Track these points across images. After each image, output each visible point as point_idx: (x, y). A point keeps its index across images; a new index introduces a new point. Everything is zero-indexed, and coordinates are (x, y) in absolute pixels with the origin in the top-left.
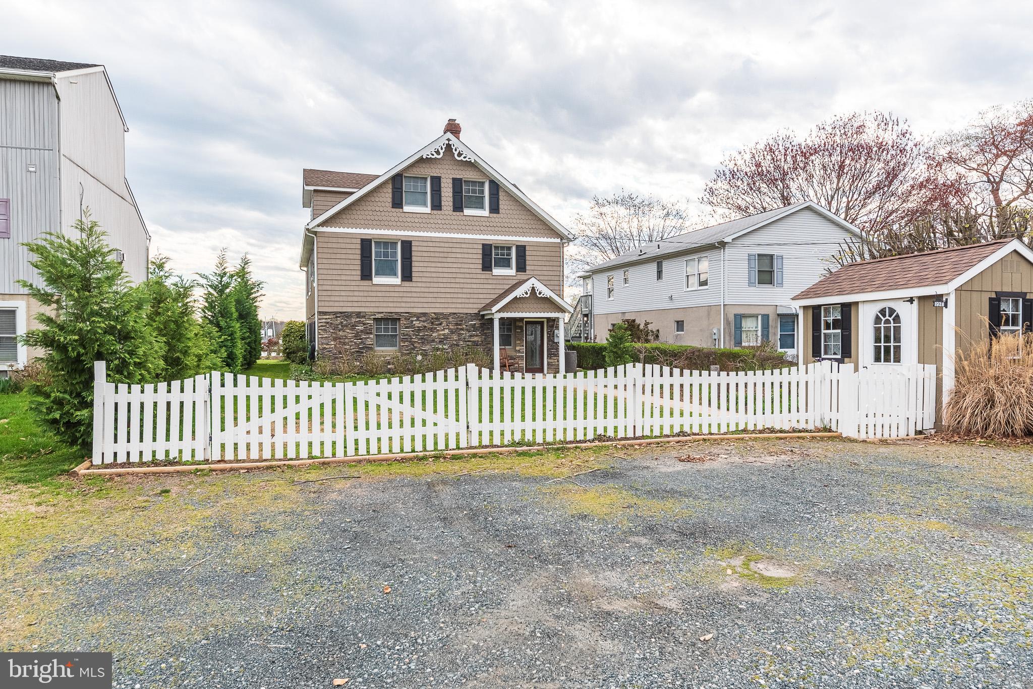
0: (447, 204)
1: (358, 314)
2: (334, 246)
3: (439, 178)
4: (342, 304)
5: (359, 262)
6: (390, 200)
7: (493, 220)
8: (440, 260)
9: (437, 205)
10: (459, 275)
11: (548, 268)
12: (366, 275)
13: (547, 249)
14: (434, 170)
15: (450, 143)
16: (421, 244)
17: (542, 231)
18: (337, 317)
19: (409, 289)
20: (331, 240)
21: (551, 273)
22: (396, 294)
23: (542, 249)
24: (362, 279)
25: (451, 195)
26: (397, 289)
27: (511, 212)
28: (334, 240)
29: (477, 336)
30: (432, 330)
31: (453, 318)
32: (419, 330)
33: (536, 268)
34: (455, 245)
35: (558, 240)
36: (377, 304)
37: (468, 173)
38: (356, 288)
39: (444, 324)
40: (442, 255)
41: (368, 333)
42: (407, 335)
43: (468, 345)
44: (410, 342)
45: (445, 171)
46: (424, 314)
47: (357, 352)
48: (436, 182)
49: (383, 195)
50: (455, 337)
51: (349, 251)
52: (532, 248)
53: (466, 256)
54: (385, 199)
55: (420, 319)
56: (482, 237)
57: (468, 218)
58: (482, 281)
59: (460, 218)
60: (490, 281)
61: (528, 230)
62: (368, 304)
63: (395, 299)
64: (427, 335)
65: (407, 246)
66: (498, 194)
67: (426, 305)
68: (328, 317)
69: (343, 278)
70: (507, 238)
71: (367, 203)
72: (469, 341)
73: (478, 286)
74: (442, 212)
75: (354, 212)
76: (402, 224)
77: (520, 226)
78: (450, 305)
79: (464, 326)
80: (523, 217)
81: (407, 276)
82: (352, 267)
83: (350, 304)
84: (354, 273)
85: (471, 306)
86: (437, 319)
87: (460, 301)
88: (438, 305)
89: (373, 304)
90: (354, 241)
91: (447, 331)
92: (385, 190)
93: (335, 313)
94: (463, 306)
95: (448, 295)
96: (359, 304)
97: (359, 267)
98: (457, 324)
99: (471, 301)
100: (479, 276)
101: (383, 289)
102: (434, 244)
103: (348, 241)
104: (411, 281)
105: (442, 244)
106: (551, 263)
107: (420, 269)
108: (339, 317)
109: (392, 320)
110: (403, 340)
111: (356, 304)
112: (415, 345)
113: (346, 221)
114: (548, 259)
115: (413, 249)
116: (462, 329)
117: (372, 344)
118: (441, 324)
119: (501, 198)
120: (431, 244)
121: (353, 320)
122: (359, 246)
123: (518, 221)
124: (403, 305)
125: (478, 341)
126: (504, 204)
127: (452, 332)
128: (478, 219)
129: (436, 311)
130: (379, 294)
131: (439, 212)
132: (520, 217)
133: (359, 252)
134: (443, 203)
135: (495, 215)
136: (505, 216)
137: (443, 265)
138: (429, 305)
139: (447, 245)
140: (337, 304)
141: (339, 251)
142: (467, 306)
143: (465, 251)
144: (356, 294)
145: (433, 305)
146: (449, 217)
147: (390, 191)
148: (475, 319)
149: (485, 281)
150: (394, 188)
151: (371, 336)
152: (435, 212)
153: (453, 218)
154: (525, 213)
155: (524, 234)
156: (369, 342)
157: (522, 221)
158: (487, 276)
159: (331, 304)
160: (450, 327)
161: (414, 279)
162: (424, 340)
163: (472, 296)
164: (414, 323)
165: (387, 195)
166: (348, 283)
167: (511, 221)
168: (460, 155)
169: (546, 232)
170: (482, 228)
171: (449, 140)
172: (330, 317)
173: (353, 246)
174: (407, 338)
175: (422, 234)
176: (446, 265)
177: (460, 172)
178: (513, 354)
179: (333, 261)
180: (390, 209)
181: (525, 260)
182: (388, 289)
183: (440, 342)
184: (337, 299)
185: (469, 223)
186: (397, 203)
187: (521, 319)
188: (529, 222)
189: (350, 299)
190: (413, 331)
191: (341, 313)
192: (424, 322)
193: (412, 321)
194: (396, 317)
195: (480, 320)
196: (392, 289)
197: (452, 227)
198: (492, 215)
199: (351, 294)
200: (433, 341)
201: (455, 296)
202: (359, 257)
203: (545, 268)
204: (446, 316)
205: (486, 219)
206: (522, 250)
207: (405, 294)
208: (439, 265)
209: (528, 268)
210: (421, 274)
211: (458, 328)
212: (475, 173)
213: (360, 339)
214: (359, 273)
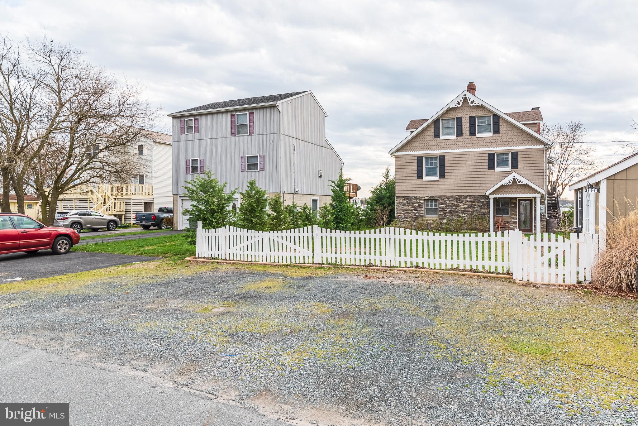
0: (466, 132)
1: (416, 197)
2: (404, 161)
3: (461, 118)
4: (407, 192)
5: (416, 169)
6: (433, 134)
7: (495, 138)
8: (462, 165)
9: (460, 133)
10: (473, 173)
11: (534, 165)
12: (420, 176)
13: (533, 153)
14: (458, 114)
15: (466, 97)
16: (450, 156)
17: (530, 142)
18: (405, 199)
19: (443, 183)
20: (402, 159)
21: (537, 168)
22: (436, 186)
23: (530, 153)
24: (417, 178)
25: (468, 126)
26: (436, 183)
27: (508, 132)
28: (404, 159)
29: (484, 209)
30: (456, 205)
31: (469, 198)
32: (449, 206)
33: (525, 165)
34: (471, 156)
35: (542, 146)
36: (426, 192)
37: (479, 112)
38: (414, 184)
39: (464, 202)
40: (463, 162)
41: (421, 208)
42: (442, 208)
43: (479, 214)
44: (444, 212)
45: (465, 113)
46: (452, 197)
47: (415, 217)
48: (459, 120)
49: (429, 132)
50: (471, 210)
51: (411, 164)
52: (522, 153)
53: (478, 161)
54: (430, 134)
55: (450, 199)
56: (488, 149)
57: (479, 139)
58: (488, 176)
59: (474, 139)
60: (493, 176)
61: (520, 142)
62: (421, 192)
63: (435, 189)
64: (454, 208)
65: (442, 159)
66: (498, 122)
67: (452, 191)
68: (400, 199)
69: (408, 178)
70: (505, 148)
71: (421, 137)
72: (479, 212)
73: (485, 179)
74: (463, 137)
75: (414, 143)
76: (439, 147)
77: (514, 140)
78: (468, 191)
79: (477, 203)
80: (516, 134)
81: (442, 175)
82: (412, 172)
83: (411, 192)
84: (413, 175)
85: (480, 191)
86: (460, 199)
87: (473, 188)
88: (460, 191)
89: (423, 192)
90: (413, 158)
91: (465, 206)
92: (430, 129)
93: (404, 197)
94: (476, 191)
95: (467, 185)
96: (416, 192)
97: (416, 172)
98: (472, 202)
99: (481, 188)
100: (486, 173)
101: (429, 183)
102: (458, 156)
103: (410, 158)
104: (444, 178)
105: (463, 156)
106: (537, 162)
107: (450, 171)
108: (406, 199)
109: (434, 200)
110: (441, 211)
111: (414, 192)
112: (447, 214)
113: (409, 148)
114: (535, 159)
115: (446, 160)
116: (475, 205)
117: (423, 214)
118: (462, 202)
119: (501, 124)
120: (456, 156)
121: (413, 200)
122: (416, 161)
123: (513, 137)
124: (440, 191)
125: (485, 212)
126: (503, 127)
127: (469, 207)
128: (486, 139)
129: (459, 194)
130: (427, 186)
131: (461, 137)
132: (514, 134)
133: (416, 164)
134: (463, 132)
135: (496, 135)
136: (504, 135)
137: (463, 168)
138: (455, 191)
139: (466, 156)
140: (405, 192)
141: (406, 164)
142: (478, 191)
143: (477, 158)
144: (415, 186)
145: (457, 191)
146: (467, 140)
147: (433, 129)
148: (483, 199)
149: (490, 176)
150: (435, 127)
151: (423, 209)
152: (459, 138)
153: (469, 140)
154: (517, 131)
155: (517, 145)
156: (421, 212)
157: (515, 137)
158: (491, 173)
159: (402, 192)
160: (468, 204)
161: (446, 177)
162: (452, 211)
163: (482, 185)
164: (446, 201)
165: (431, 131)
166: (410, 181)
167: (507, 137)
168: (472, 102)
169: (533, 142)
170: (488, 144)
171: (465, 95)
172: (401, 199)
173: (413, 161)
174: (442, 210)
175: (451, 151)
176: (465, 168)
177: (474, 112)
178: (509, 220)
179: (403, 170)
180: (433, 139)
181: (517, 161)
182: (431, 183)
183: (461, 212)
184: (405, 189)
185: (480, 142)
186: (437, 135)
187: (515, 198)
188: (520, 137)
189: (411, 189)
190: (445, 206)
191: (407, 197)
192: (452, 201)
193: (445, 201)
194: (436, 198)
195: (487, 199)
196: (434, 183)
197: (469, 145)
198: (494, 135)
199: (412, 186)
200: (457, 212)
201: (471, 185)
202: (416, 167)
203: (532, 165)
204: (465, 197)
205: (490, 138)
206: (515, 155)
207: (441, 186)
208: (461, 168)
209: (519, 166)
210: (450, 174)
211: (472, 204)
212: (483, 112)
213: (416, 211)
214: (416, 175)
